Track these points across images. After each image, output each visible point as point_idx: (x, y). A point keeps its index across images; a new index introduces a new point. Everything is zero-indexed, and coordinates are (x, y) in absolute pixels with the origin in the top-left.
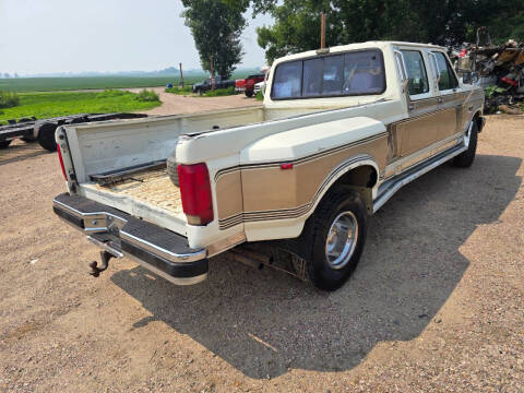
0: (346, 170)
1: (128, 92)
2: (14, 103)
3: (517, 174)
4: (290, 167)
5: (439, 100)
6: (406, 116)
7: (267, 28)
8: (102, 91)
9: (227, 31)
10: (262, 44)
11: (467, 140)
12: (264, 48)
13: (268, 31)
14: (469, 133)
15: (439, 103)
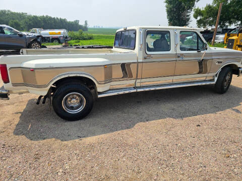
2: (91, 38)
6: (141, 61)
9: (184, 9)
10: (196, 17)
11: (216, 79)
12: (196, 18)
13: (200, 10)
14: (218, 75)
15: (179, 57)
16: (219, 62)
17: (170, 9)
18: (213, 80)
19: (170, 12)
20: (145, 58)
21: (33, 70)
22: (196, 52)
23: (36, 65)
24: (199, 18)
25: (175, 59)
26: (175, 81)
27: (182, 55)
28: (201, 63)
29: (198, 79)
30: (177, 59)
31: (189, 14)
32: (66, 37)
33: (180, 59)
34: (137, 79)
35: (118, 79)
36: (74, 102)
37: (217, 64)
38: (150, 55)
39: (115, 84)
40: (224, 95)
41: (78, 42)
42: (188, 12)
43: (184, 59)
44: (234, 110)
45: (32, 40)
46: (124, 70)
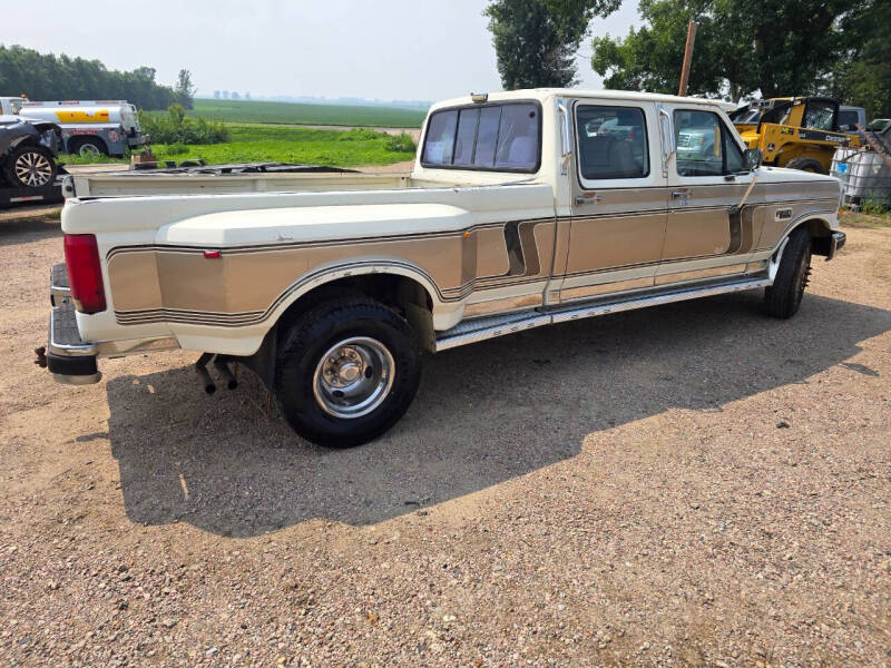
0: (340, 275)
1: (385, 135)
2: (219, 138)
3: (861, 344)
4: (217, 256)
5: (676, 194)
6: (566, 211)
7: (612, 39)
8: (348, 129)
9: (553, 42)
10: (600, 68)
11: (773, 270)
12: (602, 73)
13: (613, 44)
14: (779, 258)
15: (675, 197)
16: (783, 215)
17: (509, 37)
18: (764, 274)
19: (506, 49)
20: (578, 203)
21: (216, 254)
22: (720, 180)
23: (228, 233)
24: (609, 74)
25: (661, 205)
26: (662, 282)
27: (683, 189)
28: (737, 217)
29: (725, 273)
30: (671, 204)
31: (568, 58)
32: (133, 134)
33: (680, 203)
34: (552, 277)
35: (494, 282)
36: (351, 374)
37: (777, 219)
38: (590, 193)
39: (487, 300)
40: (795, 320)
41: (181, 152)
42: (565, 51)
43: (691, 203)
44: (851, 366)
45: (15, 143)
46: (513, 245)
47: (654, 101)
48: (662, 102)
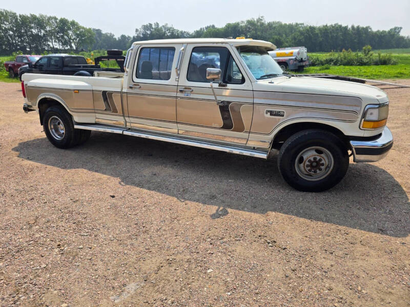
6: (125, 90)
15: (181, 91)
16: (272, 113)
20: (131, 87)
25: (174, 94)
28: (224, 108)
30: (179, 95)
33: (184, 95)
34: (124, 115)
35: (101, 112)
38: (137, 84)
39: (101, 118)
43: (192, 96)
46: (105, 99)
47: (182, 43)
48: (188, 43)
